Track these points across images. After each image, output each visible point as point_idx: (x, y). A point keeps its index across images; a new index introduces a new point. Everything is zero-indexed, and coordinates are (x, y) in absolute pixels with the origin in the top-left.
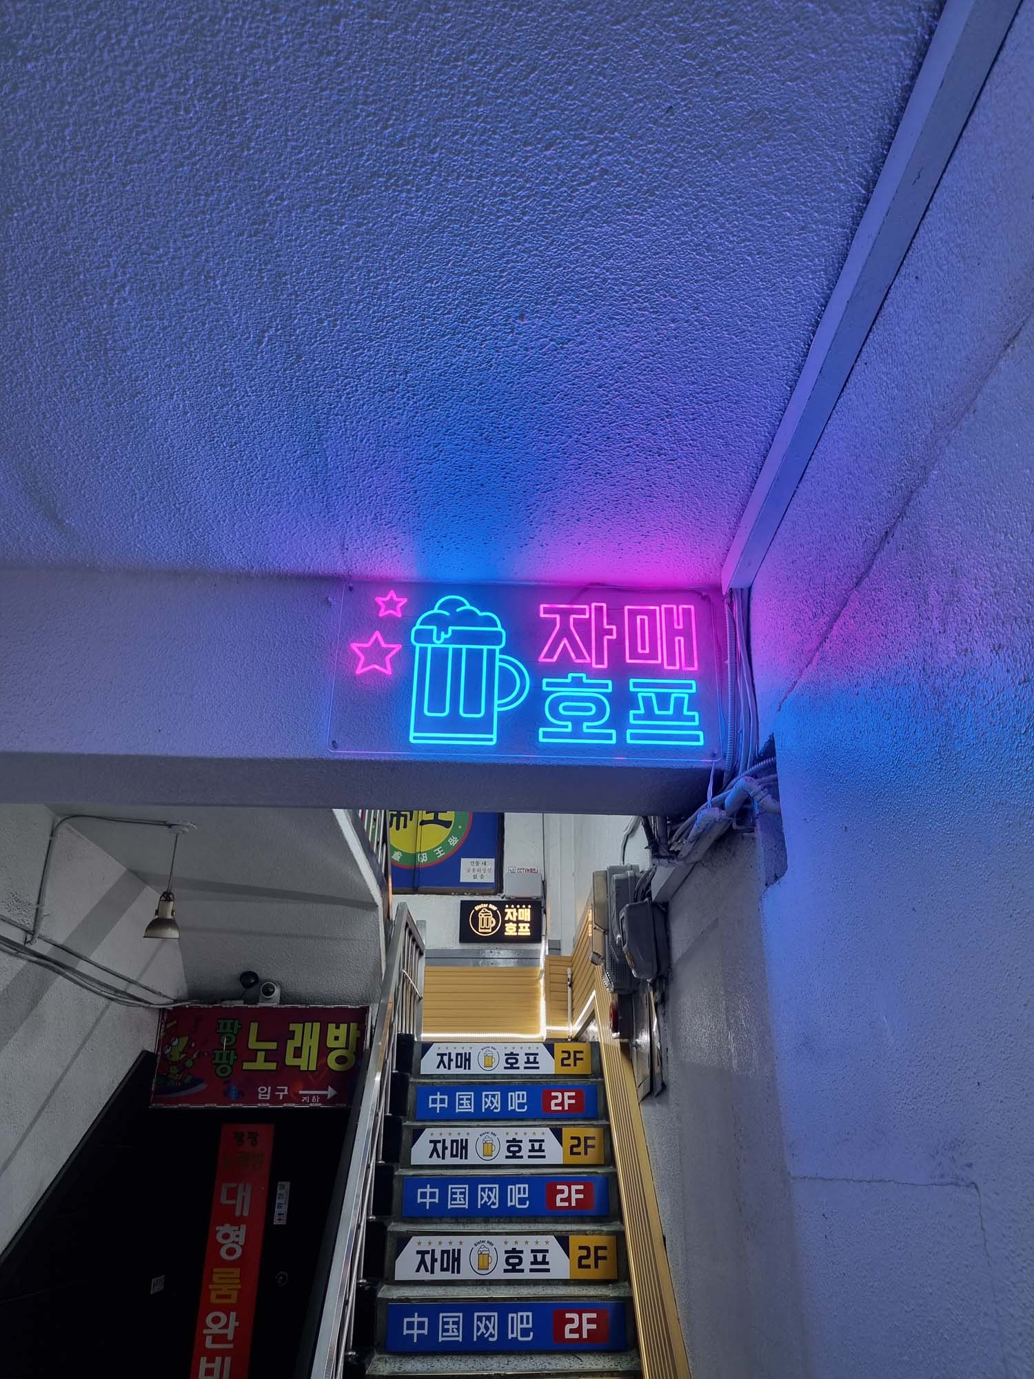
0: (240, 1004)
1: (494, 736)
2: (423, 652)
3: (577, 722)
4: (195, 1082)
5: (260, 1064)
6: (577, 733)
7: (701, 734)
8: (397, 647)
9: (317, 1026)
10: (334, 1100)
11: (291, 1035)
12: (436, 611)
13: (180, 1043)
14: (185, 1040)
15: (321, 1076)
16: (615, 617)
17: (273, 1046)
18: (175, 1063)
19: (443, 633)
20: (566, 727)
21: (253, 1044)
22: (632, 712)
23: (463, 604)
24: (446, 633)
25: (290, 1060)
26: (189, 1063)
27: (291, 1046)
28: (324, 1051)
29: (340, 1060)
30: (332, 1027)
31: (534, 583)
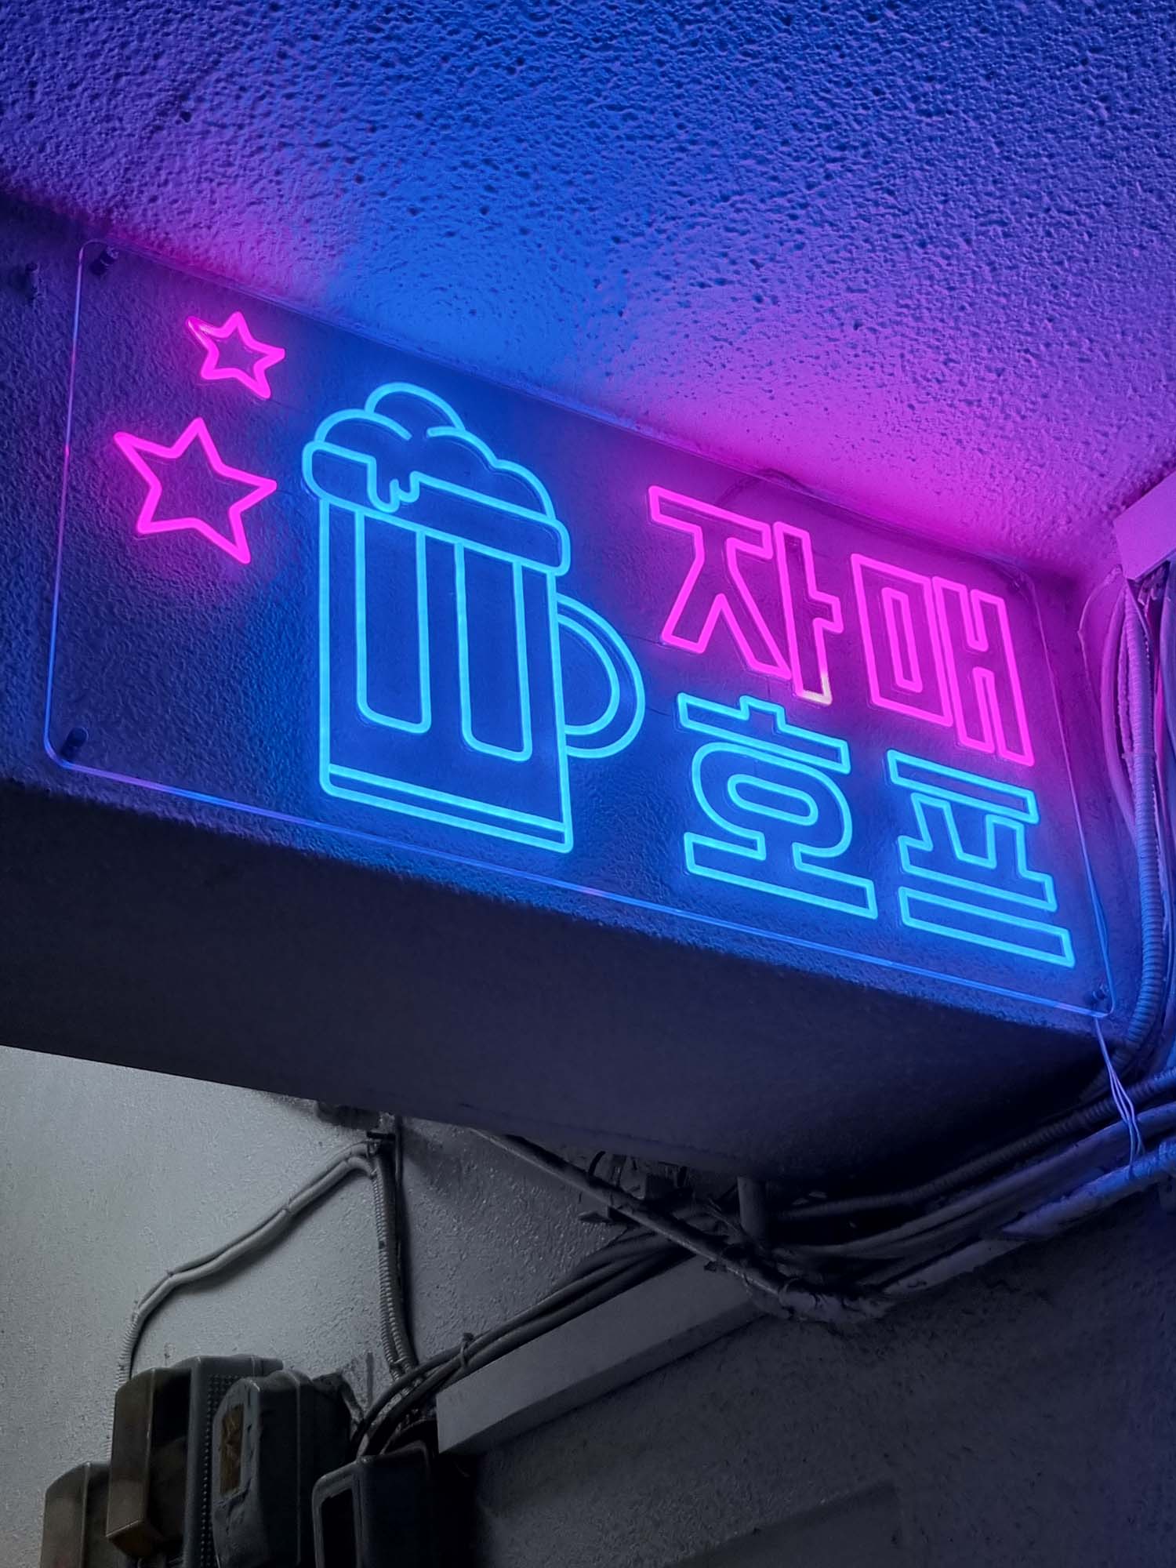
1: (566, 827)
2: (342, 522)
3: (780, 837)
6: (774, 869)
7: (1064, 935)
8: (265, 488)
12: (368, 413)
16: (835, 577)
19: (394, 485)
20: (752, 845)
22: (904, 842)
23: (445, 421)
24: (405, 487)
31: (624, 424)
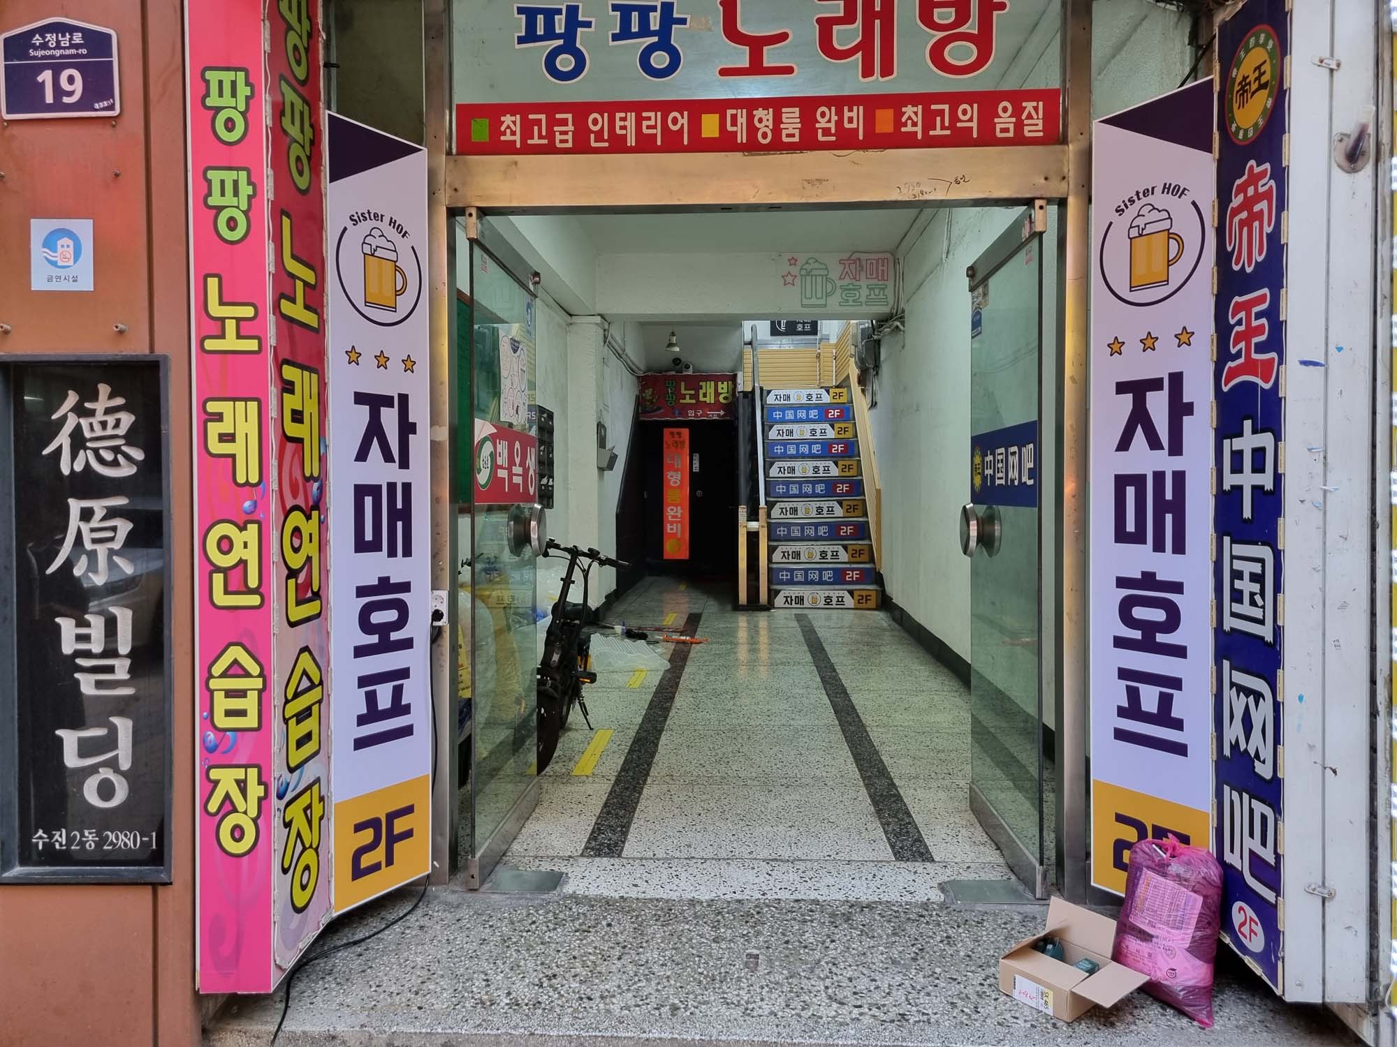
0: (673, 373)
4: (659, 409)
5: (688, 400)
9: (713, 383)
10: (723, 416)
11: (701, 388)
13: (649, 392)
14: (651, 390)
15: (717, 405)
17: (693, 392)
18: (649, 401)
21: (683, 392)
25: (702, 399)
26: (654, 400)
27: (701, 392)
28: (717, 394)
29: (725, 398)
30: (720, 383)
